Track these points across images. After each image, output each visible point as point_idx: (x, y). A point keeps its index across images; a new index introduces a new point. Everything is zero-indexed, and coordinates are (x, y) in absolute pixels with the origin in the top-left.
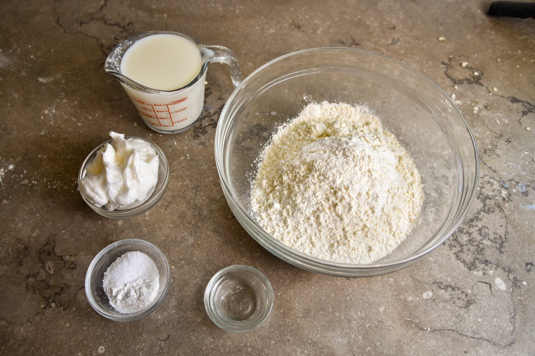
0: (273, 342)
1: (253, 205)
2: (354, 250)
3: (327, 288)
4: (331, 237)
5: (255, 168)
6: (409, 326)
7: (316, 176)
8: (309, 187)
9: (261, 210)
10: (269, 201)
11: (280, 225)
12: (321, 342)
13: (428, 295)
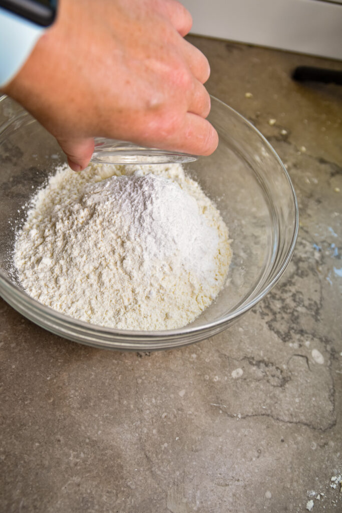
0: (37, 444)
1: (15, 261)
2: (147, 318)
3: (112, 369)
4: (116, 302)
5: (23, 215)
6: (215, 413)
7: (98, 222)
8: (89, 236)
9: (26, 266)
10: (37, 254)
11: (50, 285)
12: (103, 440)
13: (238, 373)
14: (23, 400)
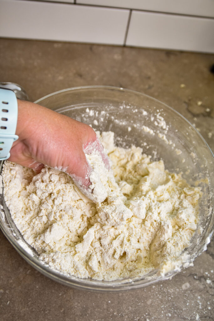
13: (186, 286)
14: (44, 310)
